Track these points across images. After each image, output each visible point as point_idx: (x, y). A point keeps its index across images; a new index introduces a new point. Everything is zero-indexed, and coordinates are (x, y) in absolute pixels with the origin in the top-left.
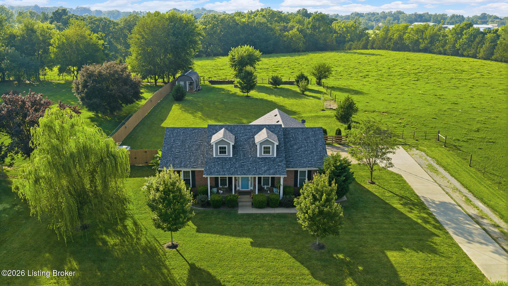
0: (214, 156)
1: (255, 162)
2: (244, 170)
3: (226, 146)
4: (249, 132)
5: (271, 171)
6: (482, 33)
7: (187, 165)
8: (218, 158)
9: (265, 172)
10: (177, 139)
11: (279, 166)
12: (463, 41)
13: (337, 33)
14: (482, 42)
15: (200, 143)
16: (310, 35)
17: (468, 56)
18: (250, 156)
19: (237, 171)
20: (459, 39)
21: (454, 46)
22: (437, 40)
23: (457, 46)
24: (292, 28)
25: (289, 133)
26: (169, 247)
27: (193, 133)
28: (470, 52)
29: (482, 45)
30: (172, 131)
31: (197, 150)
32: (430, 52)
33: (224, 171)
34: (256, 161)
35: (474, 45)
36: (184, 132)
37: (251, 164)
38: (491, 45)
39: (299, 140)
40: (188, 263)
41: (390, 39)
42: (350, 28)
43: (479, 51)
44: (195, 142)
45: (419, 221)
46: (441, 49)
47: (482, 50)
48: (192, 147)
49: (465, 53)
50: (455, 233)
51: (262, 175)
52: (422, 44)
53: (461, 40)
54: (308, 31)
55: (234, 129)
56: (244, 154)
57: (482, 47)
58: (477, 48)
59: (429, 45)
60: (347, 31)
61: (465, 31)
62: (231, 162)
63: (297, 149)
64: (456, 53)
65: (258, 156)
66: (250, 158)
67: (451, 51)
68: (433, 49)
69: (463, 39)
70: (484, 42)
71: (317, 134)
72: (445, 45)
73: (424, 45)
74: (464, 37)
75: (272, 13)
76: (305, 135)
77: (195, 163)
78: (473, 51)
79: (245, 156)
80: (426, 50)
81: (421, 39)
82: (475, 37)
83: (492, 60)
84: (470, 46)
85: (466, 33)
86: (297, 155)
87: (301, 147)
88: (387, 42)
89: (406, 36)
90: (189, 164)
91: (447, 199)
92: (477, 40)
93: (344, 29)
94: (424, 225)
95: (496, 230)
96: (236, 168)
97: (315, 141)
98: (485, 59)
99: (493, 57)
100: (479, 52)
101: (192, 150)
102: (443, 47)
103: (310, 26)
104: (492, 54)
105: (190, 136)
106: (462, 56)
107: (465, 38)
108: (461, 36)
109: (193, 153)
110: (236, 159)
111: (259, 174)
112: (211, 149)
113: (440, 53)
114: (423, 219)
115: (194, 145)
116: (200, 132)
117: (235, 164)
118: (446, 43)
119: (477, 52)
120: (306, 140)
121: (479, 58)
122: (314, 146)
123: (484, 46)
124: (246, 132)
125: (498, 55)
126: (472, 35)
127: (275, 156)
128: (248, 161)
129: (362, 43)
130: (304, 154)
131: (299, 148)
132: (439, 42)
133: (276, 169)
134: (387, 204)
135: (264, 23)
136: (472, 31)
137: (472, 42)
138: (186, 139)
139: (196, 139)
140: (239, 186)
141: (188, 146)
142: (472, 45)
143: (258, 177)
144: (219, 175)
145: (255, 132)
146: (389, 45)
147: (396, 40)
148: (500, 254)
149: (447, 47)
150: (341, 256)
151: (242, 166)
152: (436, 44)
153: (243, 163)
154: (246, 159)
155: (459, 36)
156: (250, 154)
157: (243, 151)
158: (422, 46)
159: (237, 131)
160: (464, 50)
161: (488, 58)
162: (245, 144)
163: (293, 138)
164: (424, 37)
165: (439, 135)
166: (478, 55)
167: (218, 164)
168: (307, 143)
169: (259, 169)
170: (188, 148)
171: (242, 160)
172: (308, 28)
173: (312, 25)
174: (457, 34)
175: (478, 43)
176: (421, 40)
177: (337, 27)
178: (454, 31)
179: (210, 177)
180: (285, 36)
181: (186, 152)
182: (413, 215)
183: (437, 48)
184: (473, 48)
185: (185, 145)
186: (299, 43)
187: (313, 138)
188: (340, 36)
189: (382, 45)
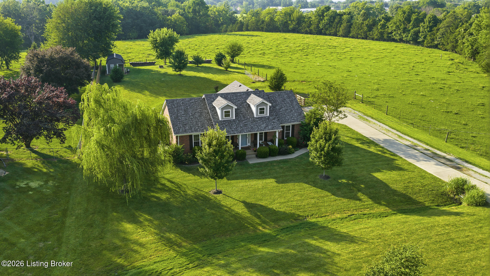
0: (220, 119)
1: (255, 122)
3: (230, 110)
4: (241, 98)
5: (270, 127)
6: (339, 15)
7: (197, 130)
8: (224, 121)
9: (265, 128)
10: (180, 109)
11: (274, 122)
12: (325, 22)
13: (211, 17)
14: (340, 22)
15: (201, 110)
16: (192, 18)
17: (330, 35)
18: (249, 117)
19: (243, 130)
20: (322, 20)
21: (318, 27)
22: (304, 22)
23: (321, 26)
24: (173, 12)
26: (215, 193)
27: (191, 103)
28: (331, 31)
29: (341, 24)
30: (172, 102)
31: (200, 116)
32: (298, 32)
33: (233, 131)
34: (255, 120)
35: (334, 25)
36: (183, 103)
37: (251, 123)
38: (348, 25)
39: (279, 102)
40: (240, 201)
41: (263, 22)
42: (222, 12)
43: (339, 30)
44: (196, 110)
45: (379, 153)
46: (307, 29)
47: (341, 29)
48: (195, 114)
49: (328, 32)
50: (406, 157)
51: (264, 131)
52: (291, 25)
53: (323, 21)
54: (189, 15)
56: (243, 116)
57: (341, 26)
58: (337, 27)
59: (297, 26)
60: (219, 15)
61: (325, 13)
62: (235, 123)
63: (280, 109)
64: (320, 32)
65: (255, 116)
66: (249, 119)
67: (316, 30)
68: (301, 30)
69: (325, 20)
70: (341, 22)
71: (290, 96)
72: (310, 26)
73: (292, 26)
74: (326, 18)
76: (281, 98)
77: (203, 127)
78: (333, 31)
79: (245, 118)
80: (294, 31)
81: (289, 21)
82: (334, 18)
83: (350, 37)
84: (331, 26)
85: (326, 15)
86: (281, 113)
87: (282, 107)
88: (261, 24)
89: (277, 18)
90: (198, 129)
91: (387, 138)
92: (336, 21)
93: (217, 13)
94: (383, 154)
95: (429, 152)
96: (241, 127)
97: (291, 102)
98: (344, 37)
99: (350, 35)
100: (339, 31)
101: (196, 117)
102: (309, 27)
104: (349, 32)
105: (189, 106)
106: (325, 34)
107: (326, 20)
108: (323, 18)
109: (197, 119)
110: (239, 120)
111: (261, 130)
112: (215, 114)
113: (306, 33)
114: (380, 151)
115: (196, 113)
116: (196, 102)
117: (239, 124)
118: (310, 24)
119: (337, 31)
120: (283, 102)
121: (339, 36)
122: (292, 105)
123: (342, 26)
124: (238, 98)
125: (354, 33)
126: (331, 16)
127: (268, 115)
128: (249, 121)
129: (237, 26)
130: (286, 112)
132: (305, 23)
133: (273, 125)
134: (350, 145)
135: (147, 7)
136: (331, 13)
137: (332, 22)
138: (187, 109)
139: (196, 108)
141: (192, 114)
142: (332, 25)
143: (260, 133)
144: (231, 134)
145: (245, 98)
146: (263, 27)
147: (268, 23)
148: (441, 165)
149: (312, 27)
150: (344, 181)
151: (245, 125)
152: (302, 25)
153: (246, 123)
154: (246, 120)
155: (321, 18)
156: (248, 115)
157: (242, 113)
158: (291, 27)
159: (230, 98)
160: (327, 29)
161: (346, 35)
162: (241, 108)
163: (273, 101)
164: (292, 19)
165: (356, 94)
166: (338, 33)
167: (226, 125)
168: (285, 103)
169: (260, 126)
170: (192, 116)
171: (244, 121)
172: (189, 12)
173: (193, 10)
174: (320, 16)
175: (337, 24)
176: (289, 22)
178: (317, 13)
180: (168, 20)
181: (192, 119)
182: (372, 149)
183: (304, 29)
184: (334, 28)
185: (188, 113)
186: (183, 27)
187: (288, 100)
188: (213, 20)
189: (256, 28)
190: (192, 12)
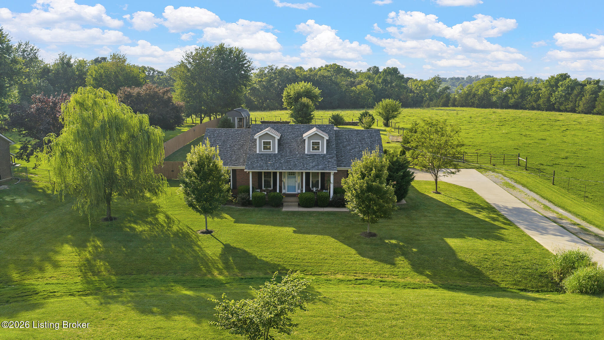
0: (258, 152)
1: (303, 159)
2: (290, 165)
3: (271, 140)
4: (297, 131)
5: (320, 167)
6: (581, 85)
7: (228, 163)
8: (262, 154)
9: (313, 167)
10: (218, 140)
11: (329, 162)
12: (558, 94)
13: (414, 93)
14: (581, 93)
15: (243, 143)
16: (382, 89)
17: (566, 111)
18: (297, 153)
19: (282, 166)
20: (554, 92)
21: (549, 100)
22: (530, 95)
23: (553, 100)
24: (361, 82)
25: (342, 135)
26: (203, 233)
27: (236, 134)
28: (567, 106)
29: (581, 97)
30: (212, 132)
31: (239, 149)
32: (522, 108)
33: (268, 166)
34: (304, 157)
35: (572, 98)
36: (225, 133)
37: (297, 159)
38: (592, 97)
39: (353, 142)
40: (223, 244)
41: (474, 95)
42: (429, 86)
43: (578, 104)
44: (238, 142)
45: (487, 220)
46: (534, 104)
47: (581, 103)
48: (234, 146)
49: (562, 107)
50: (527, 229)
51: (309, 170)
52: (512, 99)
53: (557, 93)
54: (378, 86)
55: (280, 128)
56: (291, 151)
57: (582, 99)
58: (576, 101)
59: (520, 100)
60: (426, 91)
61: (560, 83)
62: (275, 158)
63: (350, 150)
64: (551, 108)
65: (306, 152)
67: (545, 105)
68: (525, 105)
69: (559, 92)
70: (583, 94)
71: (373, 136)
72: (539, 100)
73: (513, 100)
74: (560, 89)
75: (338, 68)
76: (359, 137)
77: (236, 161)
78: (571, 105)
79: (291, 153)
80: (516, 106)
81: (510, 93)
82: (573, 89)
83: (594, 114)
84: (567, 99)
85: (562, 85)
86: (351, 155)
87: (355, 148)
88: (471, 99)
89: (493, 91)
90: (229, 162)
91: (522, 206)
92: (575, 92)
93: (422, 88)
94: (492, 222)
95: (576, 227)
96: (281, 163)
97: (370, 143)
98: (585, 113)
99: (595, 111)
100: (579, 106)
101: (234, 149)
102: (536, 101)
103: (380, 81)
104: (594, 107)
105: (232, 137)
106: (559, 110)
107: (561, 91)
108: (557, 88)
109: (234, 152)
110: (282, 155)
111: (307, 169)
112: (254, 146)
113: (533, 108)
114: (494, 219)
115: (236, 145)
116: (243, 133)
117: (280, 159)
118: (539, 98)
119: (576, 106)
120: (360, 141)
121: (579, 113)
123: (583, 98)
124: (294, 131)
125: (600, 108)
126: (568, 87)
127: (325, 152)
128: (295, 157)
129: (442, 101)
130: (358, 154)
131: (353, 149)
132: (531, 97)
133: (326, 164)
134: (452, 207)
135: (328, 77)
136: (569, 82)
137: (569, 94)
138: (227, 140)
139: (239, 140)
140: (284, 189)
141: (230, 146)
142: (569, 98)
143: (306, 173)
144: (263, 169)
145: (303, 131)
146: (474, 102)
147: (481, 97)
148: (577, 242)
149: (541, 102)
150: (394, 242)
151: (288, 162)
152: (527, 98)
153: (289, 159)
154: (292, 155)
155: (554, 88)
156: (298, 151)
157: (290, 148)
158: (512, 101)
159: (284, 130)
160: (561, 104)
161: (589, 111)
162: (292, 142)
163: (346, 140)
164: (514, 91)
165: (520, 158)
166: (577, 109)
167: (262, 160)
168: (362, 144)
169: (307, 164)
170: (229, 148)
171: (288, 156)
172: (378, 83)
173: (383, 80)
174: (552, 86)
175: (577, 96)
176: (510, 95)
177: (413, 86)
178: (548, 83)
179: (253, 172)
180: (352, 91)
181: (228, 151)
182: (481, 216)
183: (530, 104)
184: (571, 102)
185: (226, 144)
186: (369, 99)
187: (369, 140)
188: (417, 96)
189: (466, 103)
190: (382, 83)
